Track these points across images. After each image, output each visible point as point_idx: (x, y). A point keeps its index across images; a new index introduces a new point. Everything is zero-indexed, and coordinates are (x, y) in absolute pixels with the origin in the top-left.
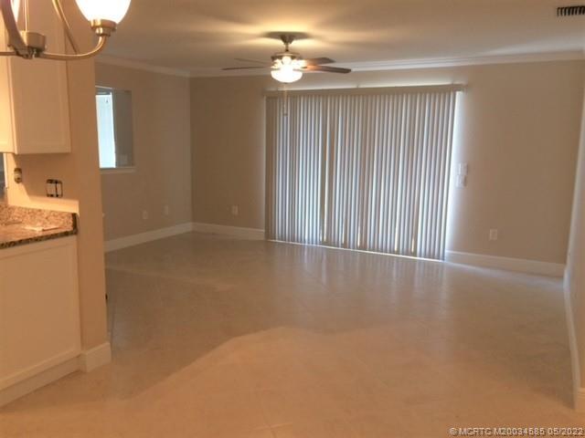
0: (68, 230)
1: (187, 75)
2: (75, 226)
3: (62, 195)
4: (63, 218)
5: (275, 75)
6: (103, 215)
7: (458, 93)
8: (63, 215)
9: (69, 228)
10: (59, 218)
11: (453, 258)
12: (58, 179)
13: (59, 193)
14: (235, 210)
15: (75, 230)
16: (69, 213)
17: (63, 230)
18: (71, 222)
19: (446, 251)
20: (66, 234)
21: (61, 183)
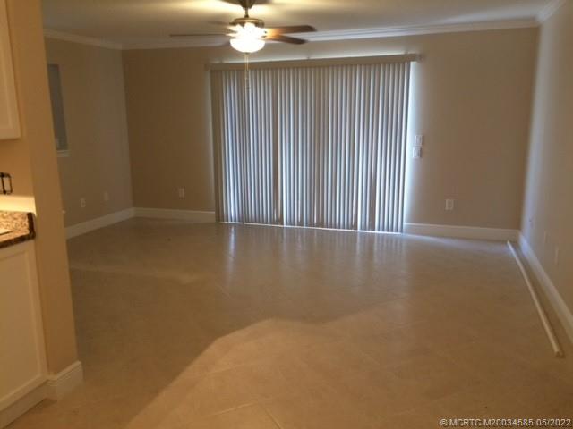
0: (24, 234)
1: (120, 47)
2: (31, 227)
3: (11, 191)
4: (15, 219)
5: (235, 44)
6: (64, 212)
7: (412, 64)
8: (16, 216)
9: (25, 231)
10: (10, 219)
11: (411, 230)
12: (4, 172)
13: (7, 188)
14: (182, 193)
15: (32, 234)
16: (23, 214)
17: (18, 235)
18: (27, 223)
19: (405, 224)
20: (22, 239)
21: (8, 176)
